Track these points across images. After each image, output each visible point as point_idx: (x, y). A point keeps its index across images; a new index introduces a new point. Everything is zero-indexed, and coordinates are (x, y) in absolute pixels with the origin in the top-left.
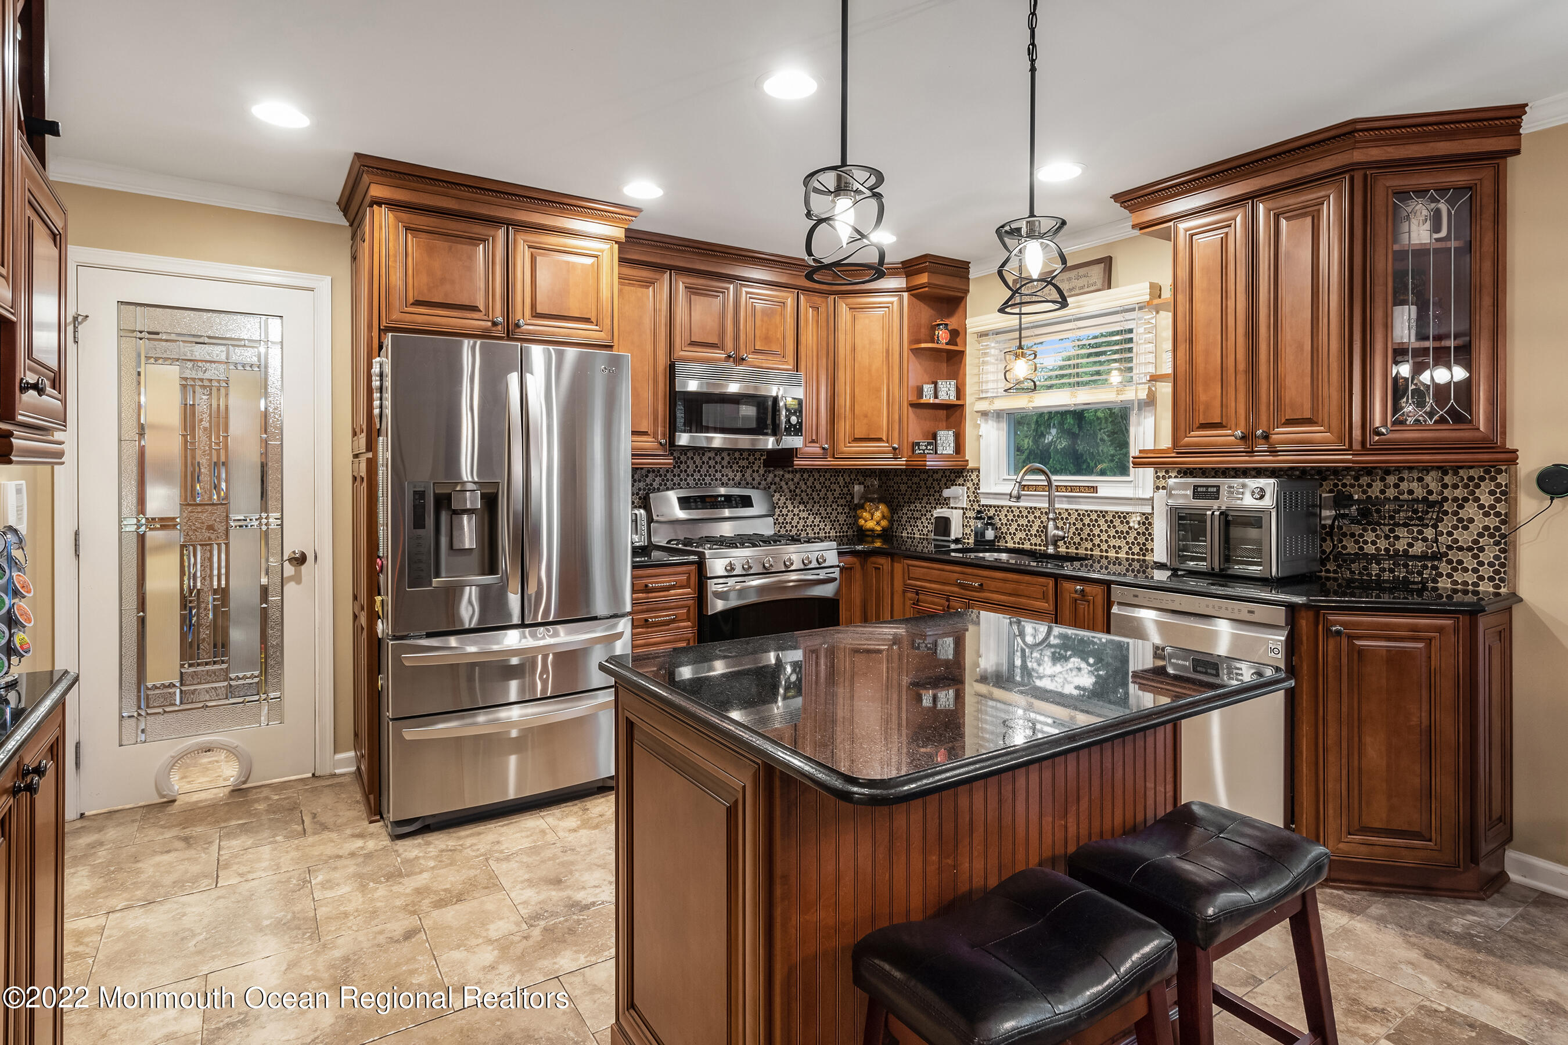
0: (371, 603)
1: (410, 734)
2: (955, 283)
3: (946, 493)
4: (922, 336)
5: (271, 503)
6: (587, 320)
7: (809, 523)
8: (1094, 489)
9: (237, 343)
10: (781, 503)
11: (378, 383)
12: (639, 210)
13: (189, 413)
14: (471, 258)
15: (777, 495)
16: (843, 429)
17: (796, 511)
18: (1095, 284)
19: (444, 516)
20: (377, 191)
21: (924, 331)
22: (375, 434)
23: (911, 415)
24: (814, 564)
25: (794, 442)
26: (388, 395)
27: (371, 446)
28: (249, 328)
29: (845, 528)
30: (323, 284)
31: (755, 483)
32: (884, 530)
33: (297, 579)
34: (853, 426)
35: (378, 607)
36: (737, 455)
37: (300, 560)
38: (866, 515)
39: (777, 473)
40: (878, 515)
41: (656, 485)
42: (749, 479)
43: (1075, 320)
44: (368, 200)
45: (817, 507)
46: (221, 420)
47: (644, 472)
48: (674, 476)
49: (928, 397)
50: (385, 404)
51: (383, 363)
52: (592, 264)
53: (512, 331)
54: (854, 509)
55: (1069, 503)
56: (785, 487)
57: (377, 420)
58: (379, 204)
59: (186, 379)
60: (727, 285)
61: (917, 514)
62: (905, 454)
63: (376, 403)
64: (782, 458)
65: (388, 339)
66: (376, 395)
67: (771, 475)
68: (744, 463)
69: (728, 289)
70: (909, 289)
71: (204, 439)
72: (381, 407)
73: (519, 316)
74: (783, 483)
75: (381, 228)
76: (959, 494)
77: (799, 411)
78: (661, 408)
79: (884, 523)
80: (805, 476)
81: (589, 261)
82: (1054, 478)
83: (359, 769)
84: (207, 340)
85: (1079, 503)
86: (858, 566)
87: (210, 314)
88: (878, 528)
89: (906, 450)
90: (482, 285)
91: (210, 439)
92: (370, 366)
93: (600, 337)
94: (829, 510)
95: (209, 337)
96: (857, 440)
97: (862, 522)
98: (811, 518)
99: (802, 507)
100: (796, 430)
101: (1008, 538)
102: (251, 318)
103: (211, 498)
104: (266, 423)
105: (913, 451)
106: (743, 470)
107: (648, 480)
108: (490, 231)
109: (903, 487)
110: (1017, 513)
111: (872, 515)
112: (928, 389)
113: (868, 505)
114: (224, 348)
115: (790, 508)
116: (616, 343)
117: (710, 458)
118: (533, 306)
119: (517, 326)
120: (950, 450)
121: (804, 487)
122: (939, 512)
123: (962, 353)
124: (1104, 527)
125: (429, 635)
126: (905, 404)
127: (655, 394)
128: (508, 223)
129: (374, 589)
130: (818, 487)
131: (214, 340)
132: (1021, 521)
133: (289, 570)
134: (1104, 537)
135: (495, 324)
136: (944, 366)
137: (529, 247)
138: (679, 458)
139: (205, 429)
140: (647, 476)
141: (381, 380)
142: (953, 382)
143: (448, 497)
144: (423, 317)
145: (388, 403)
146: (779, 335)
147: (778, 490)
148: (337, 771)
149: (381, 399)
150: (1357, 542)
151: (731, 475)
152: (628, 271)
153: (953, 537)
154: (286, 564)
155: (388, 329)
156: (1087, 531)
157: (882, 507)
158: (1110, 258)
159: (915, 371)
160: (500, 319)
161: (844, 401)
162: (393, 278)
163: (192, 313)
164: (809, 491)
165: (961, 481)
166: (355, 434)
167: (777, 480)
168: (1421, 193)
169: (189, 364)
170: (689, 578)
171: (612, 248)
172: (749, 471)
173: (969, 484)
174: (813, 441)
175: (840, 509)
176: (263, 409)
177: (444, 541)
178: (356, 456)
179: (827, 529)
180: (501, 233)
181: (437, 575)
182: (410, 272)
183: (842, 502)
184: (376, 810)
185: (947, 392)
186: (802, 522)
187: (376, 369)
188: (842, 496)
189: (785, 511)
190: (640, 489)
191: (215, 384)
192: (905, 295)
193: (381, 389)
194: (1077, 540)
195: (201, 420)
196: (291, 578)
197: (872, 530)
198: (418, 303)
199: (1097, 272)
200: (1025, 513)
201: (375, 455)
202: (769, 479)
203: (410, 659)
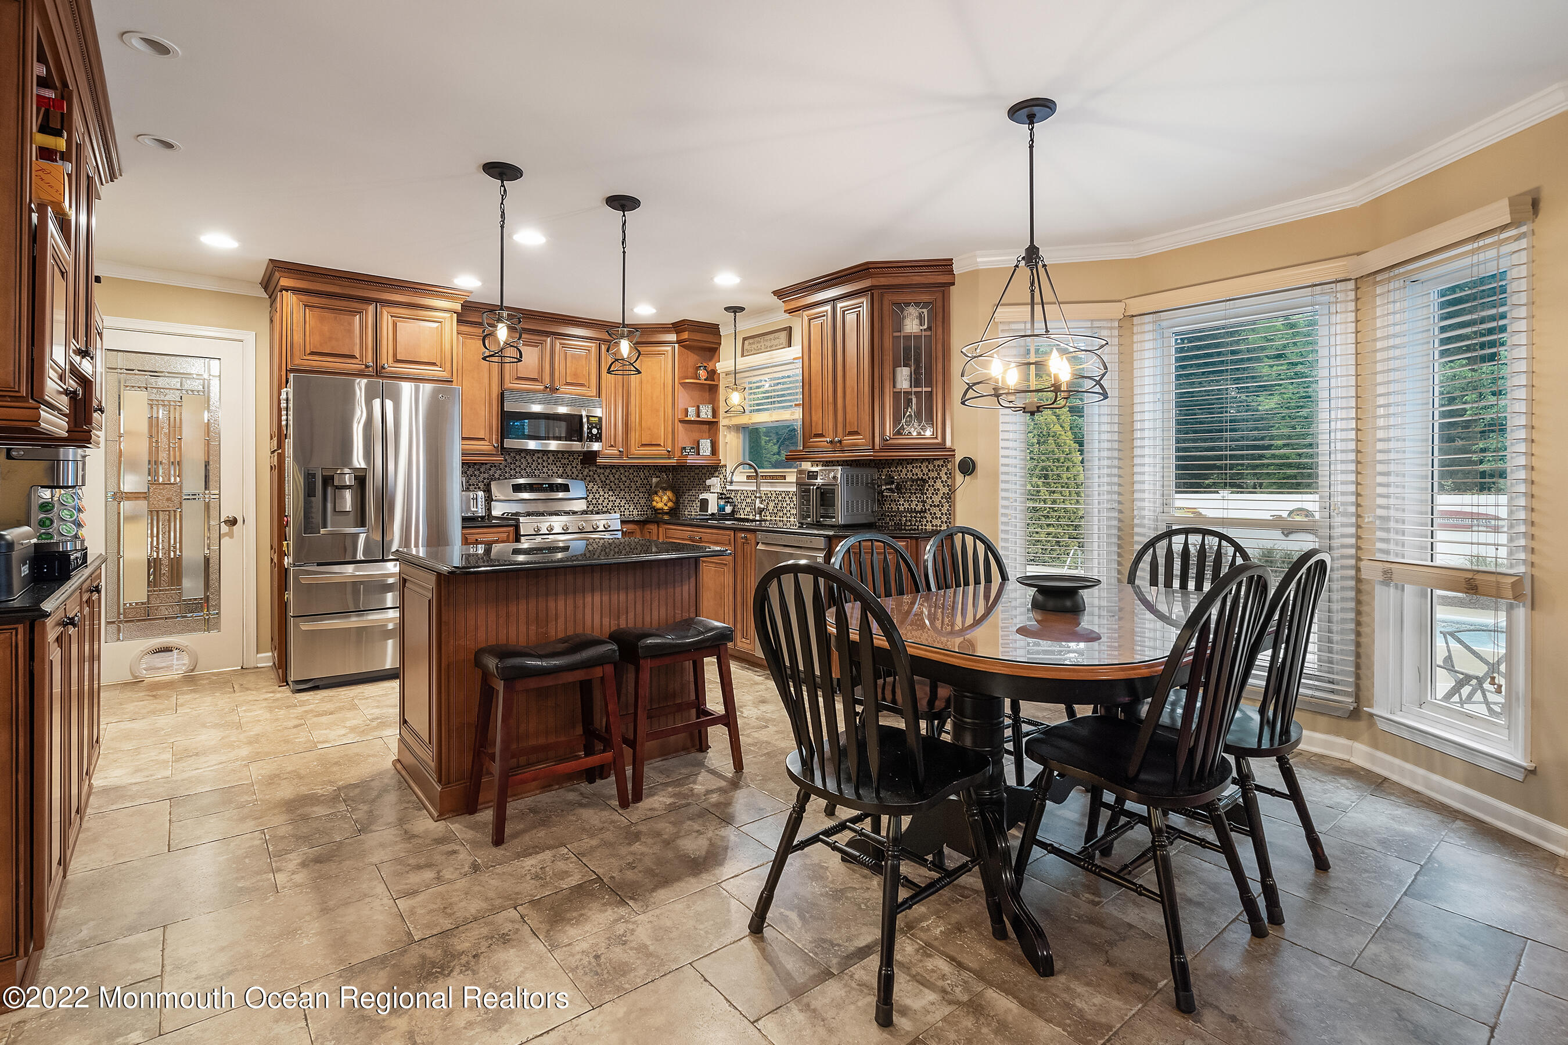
0: (281, 546)
1: (306, 626)
2: (711, 338)
3: (708, 482)
4: (690, 374)
5: (211, 483)
6: (434, 364)
7: (616, 504)
8: (784, 477)
9: (187, 376)
10: (594, 490)
11: (285, 405)
12: (471, 292)
13: (153, 423)
14: (351, 324)
15: (591, 484)
16: (634, 437)
17: (606, 496)
18: (782, 344)
19: (330, 490)
20: (284, 282)
21: (691, 370)
22: (283, 437)
23: (680, 427)
24: (601, 528)
25: (596, 446)
26: (291, 413)
27: (280, 445)
28: (196, 367)
29: (645, 509)
30: (250, 337)
31: (574, 476)
32: (671, 509)
33: (230, 535)
34: (641, 436)
35: (285, 548)
36: (560, 455)
37: (233, 522)
38: (656, 498)
39: (591, 469)
40: (665, 498)
41: (497, 475)
42: (570, 473)
43: (772, 367)
44: (279, 288)
45: (623, 493)
46: (175, 429)
47: (488, 466)
48: (511, 469)
49: (692, 416)
50: (289, 418)
51: (287, 392)
52: (437, 327)
53: (379, 372)
54: (651, 493)
55: (772, 487)
56: (597, 478)
57: (285, 428)
58: (287, 290)
59: (152, 400)
60: (544, 338)
61: (693, 498)
62: (676, 455)
63: (284, 418)
64: (590, 458)
65: (291, 376)
66: (284, 413)
67: (587, 470)
68: (566, 461)
69: (545, 341)
70: (678, 342)
71: (165, 440)
72: (287, 420)
73: (384, 361)
74: (596, 476)
75: (287, 305)
76: (715, 482)
77: (599, 425)
78: (495, 423)
79: (670, 504)
80: (614, 471)
81: (436, 325)
82: (759, 470)
83: (274, 663)
84: (167, 374)
85: (776, 487)
86: (638, 531)
87: (168, 357)
88: (666, 508)
89: (678, 454)
90: (358, 341)
91: (169, 441)
92: (280, 394)
93: (444, 375)
94: (632, 495)
95: (168, 373)
96: (643, 445)
97: (654, 503)
98: (618, 501)
99: (611, 493)
100: (598, 438)
101: (741, 512)
102: (198, 360)
103: (169, 480)
104: (208, 429)
105: (682, 453)
106: (564, 466)
107: (491, 472)
108: (364, 306)
109: (686, 479)
110: (745, 495)
111: (661, 498)
112: (692, 411)
113: (660, 493)
114: (179, 380)
115: (602, 493)
116: (454, 379)
117: (539, 458)
118: (395, 355)
119: (383, 368)
120: (708, 453)
121: (612, 479)
122: (702, 496)
123: (717, 386)
124: (788, 502)
125: (319, 564)
126: (676, 421)
127: (490, 412)
128: (377, 301)
129: (282, 536)
130: (624, 479)
131: (173, 374)
132: (749, 500)
133: (225, 528)
134: (788, 509)
135: (367, 367)
136: (707, 395)
137: (392, 316)
138: (515, 457)
139: (165, 433)
140: (490, 470)
141: (287, 403)
142: (710, 406)
143: (332, 478)
144: (316, 362)
145: (291, 418)
146: (585, 372)
147: (593, 480)
148: (259, 665)
149: (287, 415)
150: (897, 505)
151: (555, 469)
152: (465, 329)
153: (710, 512)
154: (223, 524)
155: (293, 371)
156: (780, 505)
157: (669, 493)
158: (791, 328)
159: (684, 399)
160: (371, 364)
161: (634, 418)
162: (296, 338)
163: (157, 357)
164: (617, 482)
165: (717, 474)
166: (271, 439)
167: (591, 473)
168: (917, 304)
169: (155, 391)
170: (508, 536)
171: (452, 316)
172: (569, 467)
173: (721, 476)
174: (612, 446)
175: (641, 495)
176: (206, 421)
177: (329, 506)
178: (273, 452)
179: (631, 509)
180: (371, 308)
181: (325, 527)
182: (307, 333)
183: (644, 490)
184: (284, 680)
185: (706, 413)
186: (611, 504)
187: (283, 396)
188: (643, 485)
189: (597, 496)
190: (484, 479)
191: (172, 403)
192: (676, 345)
193: (287, 409)
194: (775, 511)
195: (163, 428)
196: (226, 534)
197: (662, 509)
198: (312, 353)
199: (783, 335)
200: (750, 495)
201: (284, 451)
202: (585, 473)
203: (305, 579)
